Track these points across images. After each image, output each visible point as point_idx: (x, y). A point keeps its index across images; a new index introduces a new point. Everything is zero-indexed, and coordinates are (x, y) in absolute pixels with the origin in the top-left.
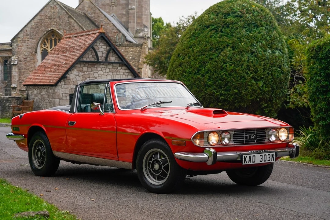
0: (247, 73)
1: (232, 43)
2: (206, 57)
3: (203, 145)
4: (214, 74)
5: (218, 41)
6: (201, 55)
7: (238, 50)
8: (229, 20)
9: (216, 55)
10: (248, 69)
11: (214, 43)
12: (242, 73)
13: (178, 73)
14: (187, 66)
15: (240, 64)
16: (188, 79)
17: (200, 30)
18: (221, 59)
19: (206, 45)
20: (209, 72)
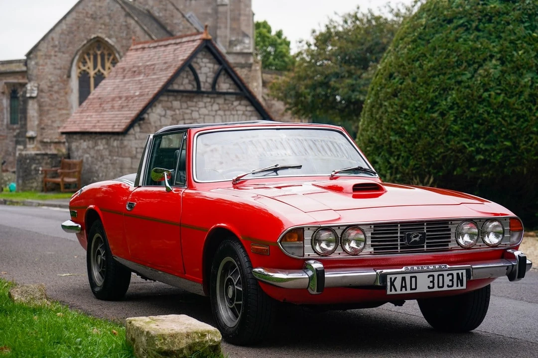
0: (530, 110)
1: (500, 52)
2: (449, 78)
3: (302, 255)
4: (464, 112)
5: (471, 48)
6: (438, 75)
7: (512, 64)
8: (491, 8)
9: (469, 75)
10: (531, 102)
11: (465, 52)
12: (520, 110)
13: (390, 110)
14: (409, 96)
15: (517, 92)
16: (412, 120)
17: (433, 28)
18: (479, 82)
19: (448, 56)
20: (456, 108)
